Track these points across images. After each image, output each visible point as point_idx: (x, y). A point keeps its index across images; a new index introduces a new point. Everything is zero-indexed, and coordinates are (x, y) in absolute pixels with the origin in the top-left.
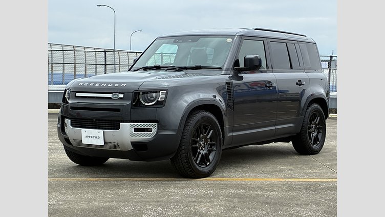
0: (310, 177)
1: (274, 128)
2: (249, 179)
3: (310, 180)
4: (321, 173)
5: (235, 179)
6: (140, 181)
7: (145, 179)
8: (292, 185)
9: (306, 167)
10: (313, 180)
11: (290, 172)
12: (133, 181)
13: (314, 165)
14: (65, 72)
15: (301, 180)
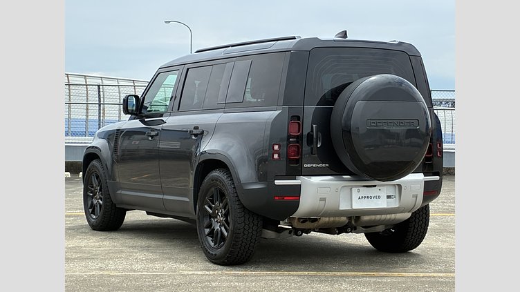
1: (161, 196)
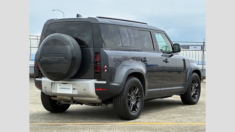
0: (193, 122)
2: (153, 123)
3: (193, 124)
4: (200, 119)
5: (143, 123)
6: (80, 124)
7: (84, 123)
8: (181, 127)
9: (190, 115)
10: (195, 124)
11: (179, 118)
12: (76, 125)
13: (195, 114)
14: (32, 53)
15: (187, 124)
